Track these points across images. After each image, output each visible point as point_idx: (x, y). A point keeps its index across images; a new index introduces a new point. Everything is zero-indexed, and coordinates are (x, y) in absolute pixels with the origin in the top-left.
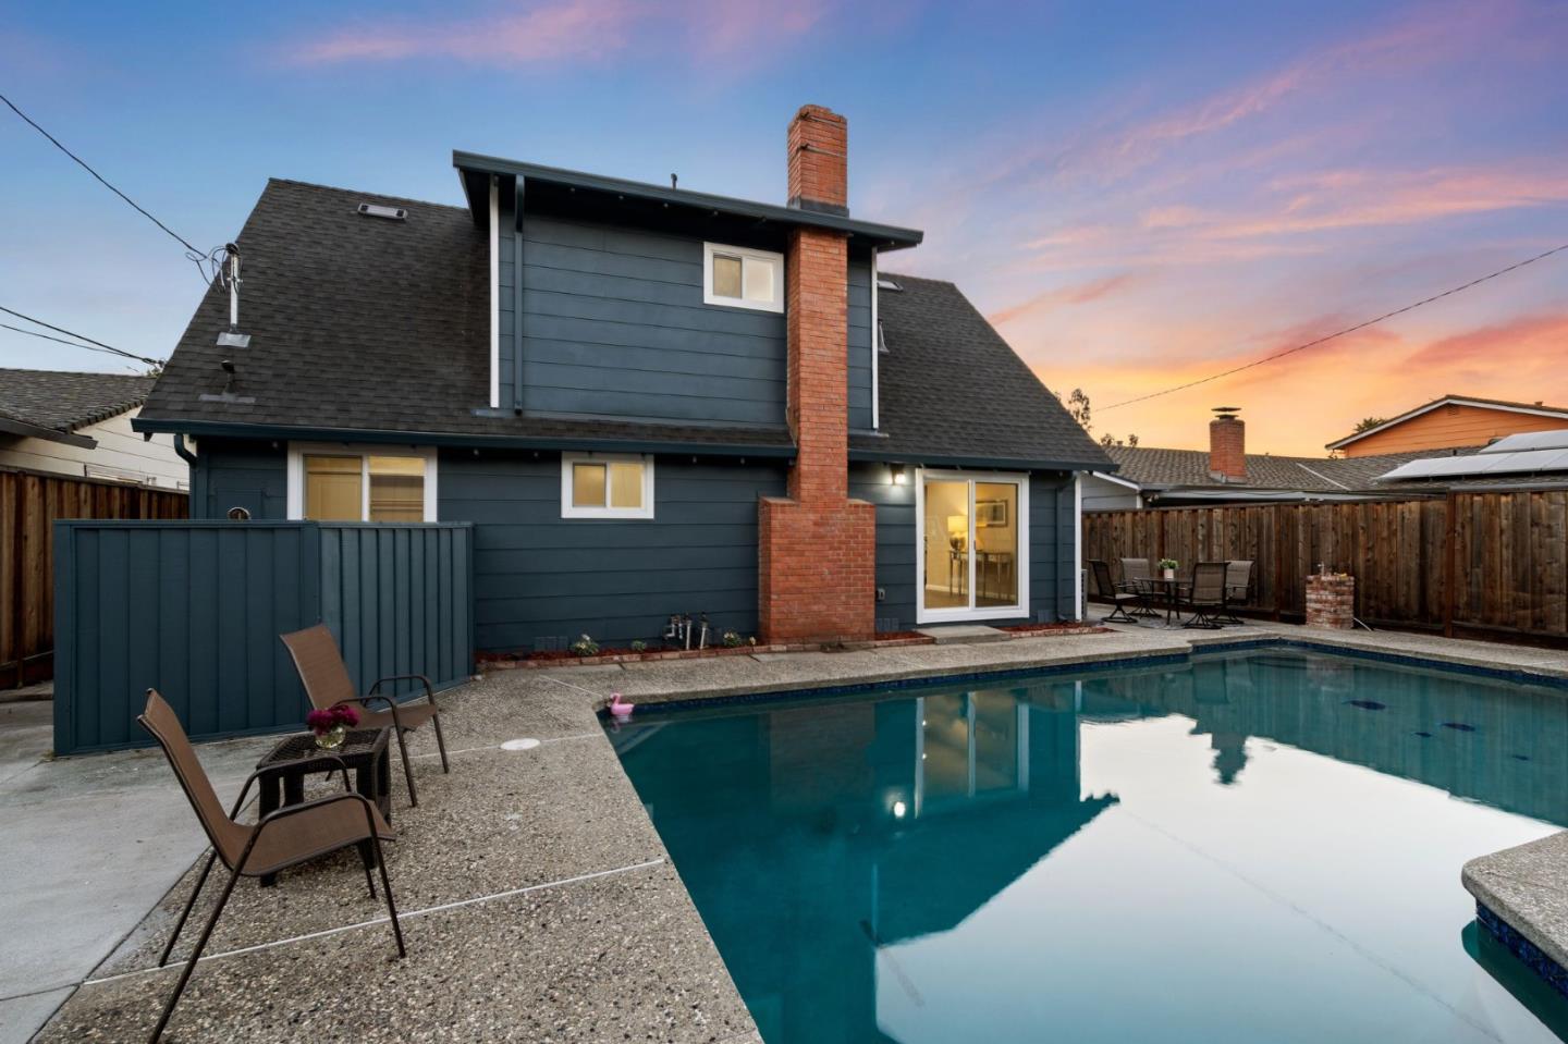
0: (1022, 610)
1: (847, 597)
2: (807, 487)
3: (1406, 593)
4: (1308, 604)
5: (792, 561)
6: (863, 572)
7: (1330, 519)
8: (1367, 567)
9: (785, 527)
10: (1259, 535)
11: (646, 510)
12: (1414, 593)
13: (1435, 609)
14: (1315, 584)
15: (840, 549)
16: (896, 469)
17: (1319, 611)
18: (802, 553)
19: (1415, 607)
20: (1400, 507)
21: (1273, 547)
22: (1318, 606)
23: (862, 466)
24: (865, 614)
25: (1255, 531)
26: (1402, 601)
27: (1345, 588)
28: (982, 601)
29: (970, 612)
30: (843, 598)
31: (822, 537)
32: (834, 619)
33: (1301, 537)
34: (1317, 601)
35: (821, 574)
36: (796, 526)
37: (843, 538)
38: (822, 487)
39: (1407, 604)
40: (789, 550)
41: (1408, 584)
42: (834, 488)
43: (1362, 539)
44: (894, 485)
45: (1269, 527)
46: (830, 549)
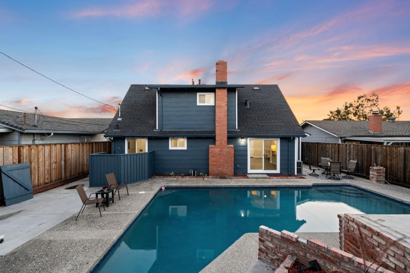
0: (278, 171)
1: (227, 167)
2: (217, 143)
3: (401, 174)
4: (370, 175)
5: (214, 159)
6: (231, 162)
7: (380, 150)
8: (390, 166)
9: (212, 152)
10: (362, 153)
11: (185, 148)
12: (402, 175)
13: (408, 180)
14: (372, 170)
15: (225, 156)
16: (242, 138)
17: (373, 177)
18: (216, 157)
19: (402, 179)
20: (399, 148)
21: (366, 158)
22: (373, 176)
23: (232, 138)
24: (231, 171)
25: (361, 152)
26: (399, 176)
27: (382, 171)
28: (266, 169)
29: (262, 171)
30: (226, 167)
31: (221, 154)
32: (224, 172)
33: (373, 155)
34: (373, 175)
35: (221, 162)
36: (215, 151)
37: (226, 154)
38: (221, 143)
39: (400, 178)
40: (213, 156)
41: (401, 172)
42: (224, 143)
43: (388, 157)
44: (242, 142)
45: (365, 151)
46: (223, 156)
